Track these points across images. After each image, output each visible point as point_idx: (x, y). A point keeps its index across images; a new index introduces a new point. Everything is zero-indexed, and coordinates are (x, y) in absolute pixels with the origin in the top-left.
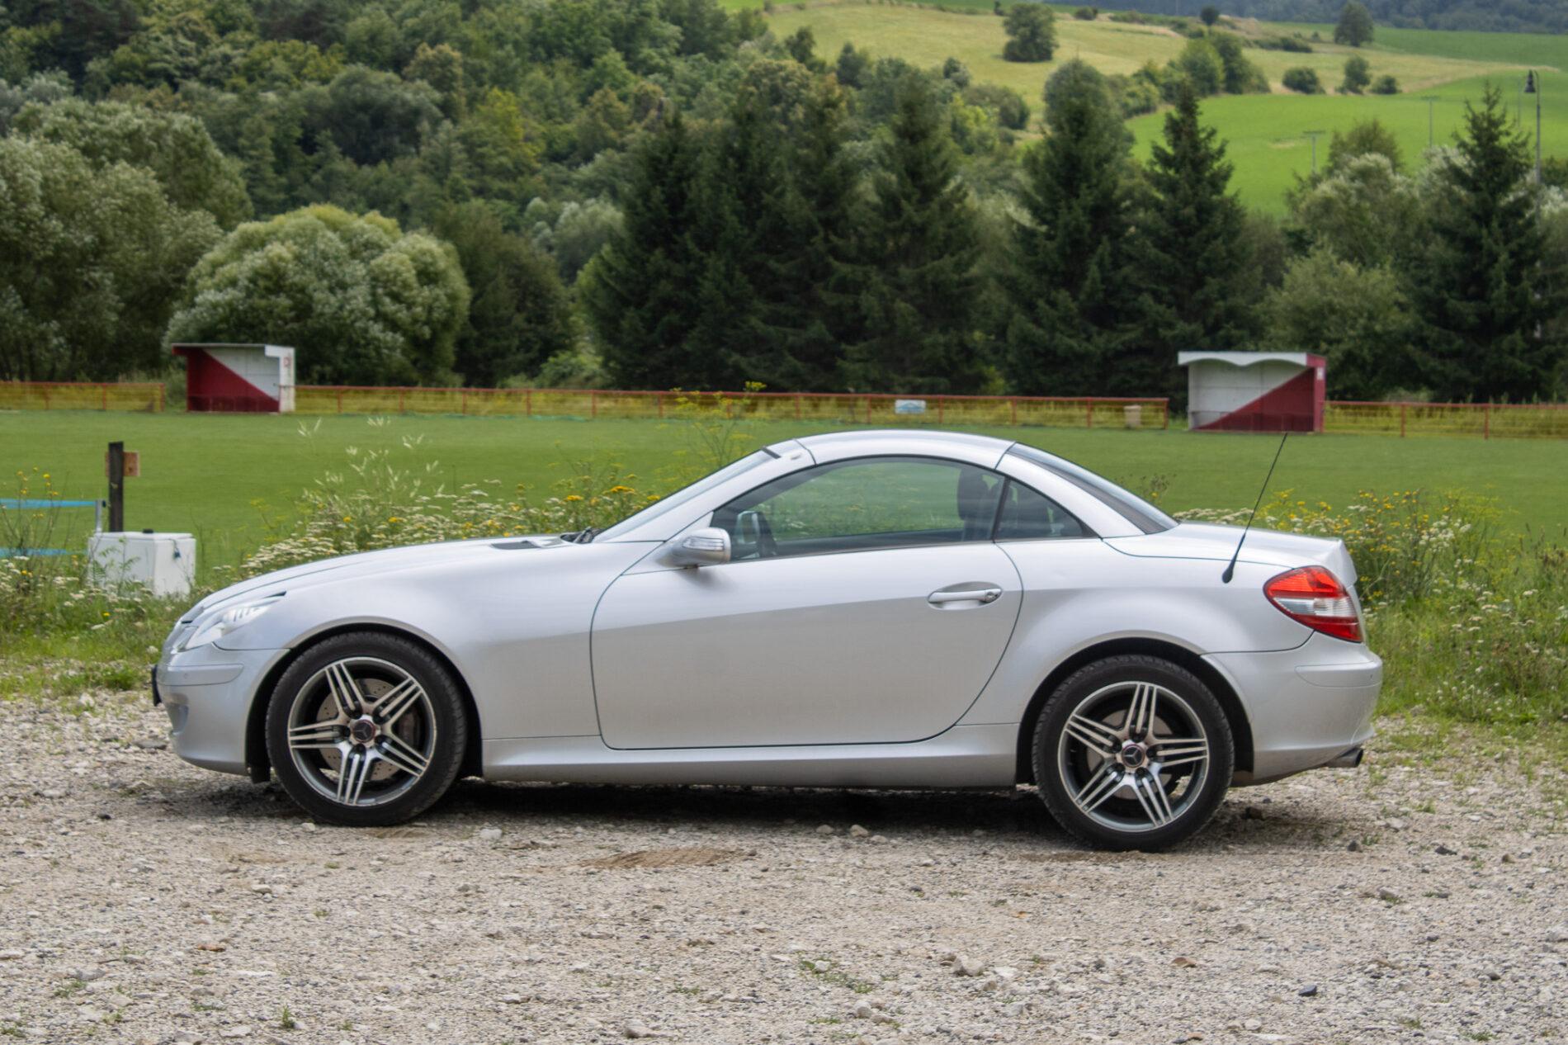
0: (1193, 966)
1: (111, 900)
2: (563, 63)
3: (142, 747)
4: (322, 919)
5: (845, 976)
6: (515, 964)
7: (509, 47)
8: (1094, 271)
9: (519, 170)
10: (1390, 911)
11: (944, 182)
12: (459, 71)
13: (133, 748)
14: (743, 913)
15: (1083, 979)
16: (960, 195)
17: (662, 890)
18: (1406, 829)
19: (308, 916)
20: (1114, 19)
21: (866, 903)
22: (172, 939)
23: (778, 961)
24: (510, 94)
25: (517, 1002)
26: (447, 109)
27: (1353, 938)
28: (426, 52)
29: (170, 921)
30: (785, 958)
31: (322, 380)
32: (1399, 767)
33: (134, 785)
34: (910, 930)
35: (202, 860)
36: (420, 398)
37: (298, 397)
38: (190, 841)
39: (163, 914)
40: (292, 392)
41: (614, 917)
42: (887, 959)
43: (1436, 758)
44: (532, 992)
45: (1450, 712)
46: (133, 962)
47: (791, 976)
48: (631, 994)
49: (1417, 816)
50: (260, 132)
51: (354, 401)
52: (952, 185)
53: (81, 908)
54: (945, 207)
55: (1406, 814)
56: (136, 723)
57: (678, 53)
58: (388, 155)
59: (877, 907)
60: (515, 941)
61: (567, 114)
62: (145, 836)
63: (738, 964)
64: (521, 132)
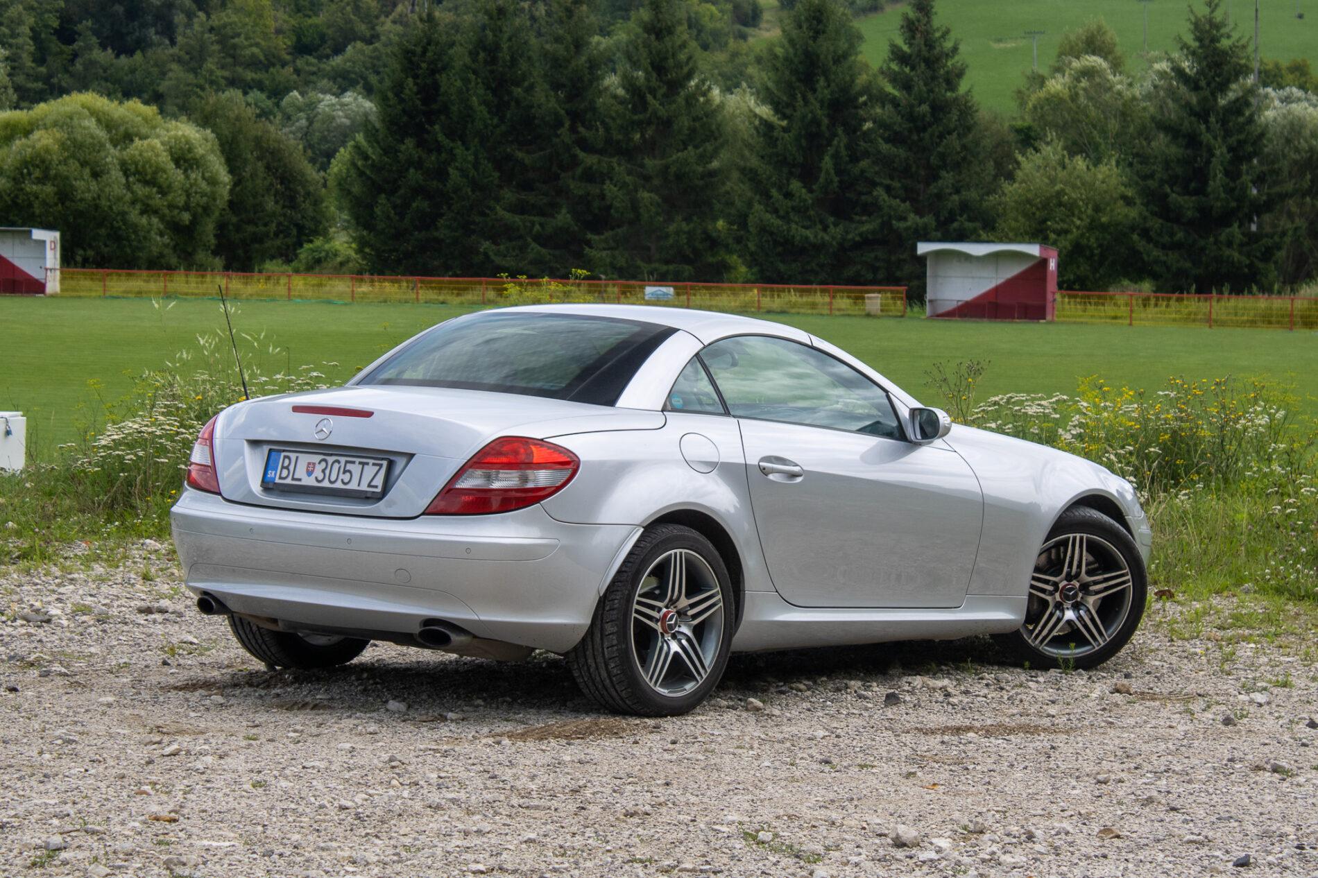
0: (1118, 837)
1: (47, 771)
3: (28, 621)
4: (260, 790)
5: (791, 847)
6: (466, 834)
8: (828, 163)
9: (270, 61)
10: (1285, 784)
11: (689, 76)
13: (19, 622)
14: (667, 784)
15: (1019, 850)
17: (580, 762)
18: (1269, 703)
19: (245, 787)
21: (782, 774)
22: (121, 810)
23: (718, 831)
25: (482, 872)
27: (1260, 810)
29: (111, 791)
30: (724, 829)
31: (85, 263)
32: (1244, 644)
33: (32, 657)
34: (833, 801)
35: (122, 732)
36: (181, 282)
37: (63, 279)
38: (104, 713)
39: (103, 785)
40: (58, 273)
41: (543, 788)
42: (823, 829)
43: (1276, 635)
44: (492, 862)
45: (1279, 591)
46: (94, 833)
47: (738, 846)
48: (589, 864)
49: (1275, 691)
50: (21, 22)
51: (119, 283)
53: (19, 779)
54: (690, 100)
55: (1265, 689)
56: (15, 597)
58: (141, 44)
59: (794, 780)
60: (456, 812)
62: (57, 708)
63: (681, 835)
64: (272, 25)
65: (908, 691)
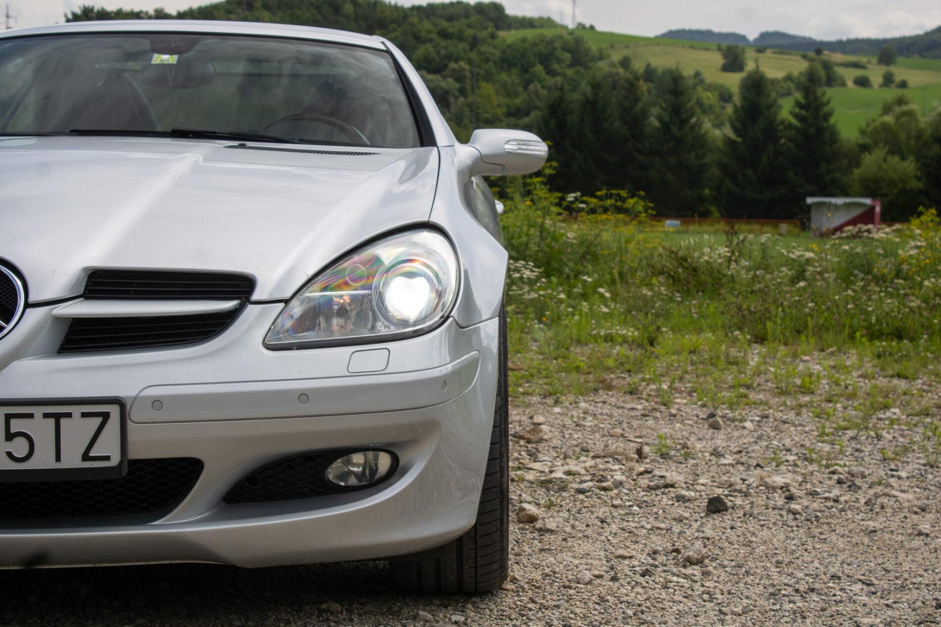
2: (515, 71)
7: (491, 64)
8: (765, 159)
11: (692, 116)
12: (468, 74)
16: (699, 124)
20: (774, 53)
24: (490, 85)
26: (462, 92)
28: (453, 65)
52: (694, 120)
54: (693, 127)
57: (569, 66)
61: (517, 95)
64: (495, 103)
65: (740, 491)
